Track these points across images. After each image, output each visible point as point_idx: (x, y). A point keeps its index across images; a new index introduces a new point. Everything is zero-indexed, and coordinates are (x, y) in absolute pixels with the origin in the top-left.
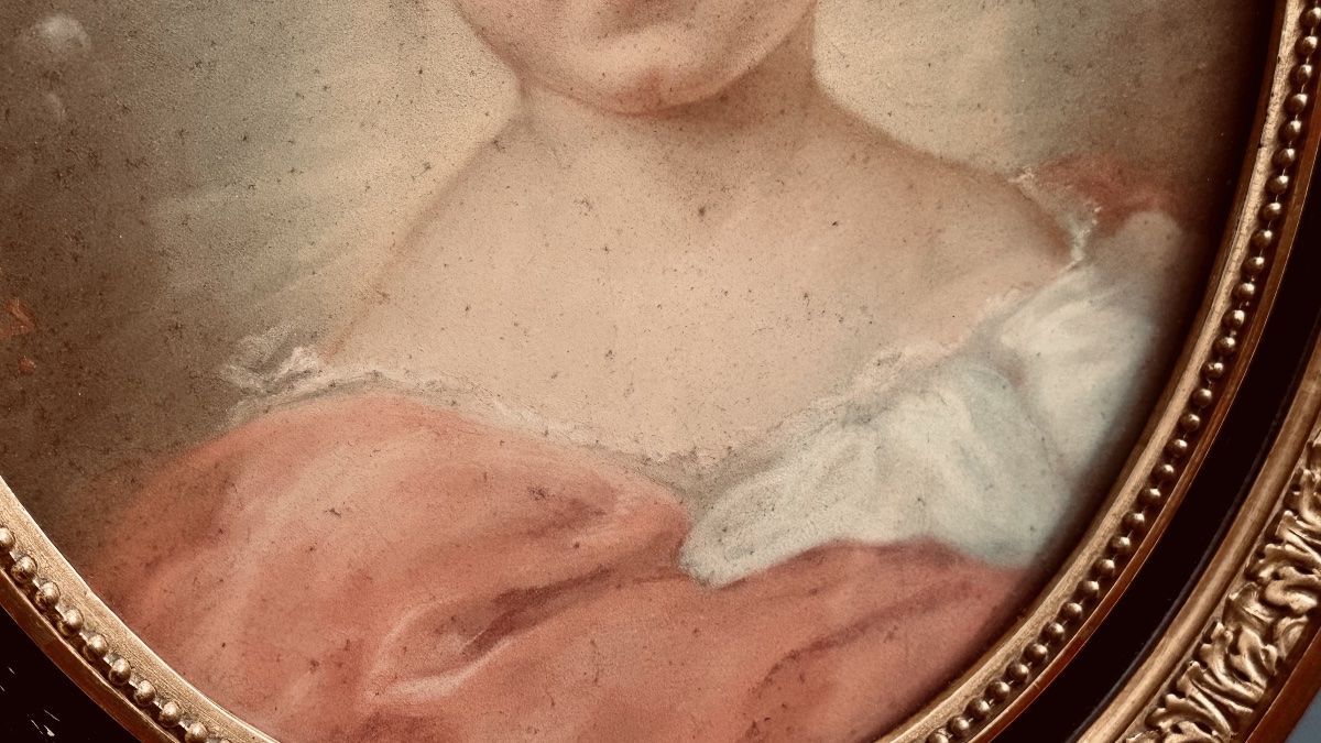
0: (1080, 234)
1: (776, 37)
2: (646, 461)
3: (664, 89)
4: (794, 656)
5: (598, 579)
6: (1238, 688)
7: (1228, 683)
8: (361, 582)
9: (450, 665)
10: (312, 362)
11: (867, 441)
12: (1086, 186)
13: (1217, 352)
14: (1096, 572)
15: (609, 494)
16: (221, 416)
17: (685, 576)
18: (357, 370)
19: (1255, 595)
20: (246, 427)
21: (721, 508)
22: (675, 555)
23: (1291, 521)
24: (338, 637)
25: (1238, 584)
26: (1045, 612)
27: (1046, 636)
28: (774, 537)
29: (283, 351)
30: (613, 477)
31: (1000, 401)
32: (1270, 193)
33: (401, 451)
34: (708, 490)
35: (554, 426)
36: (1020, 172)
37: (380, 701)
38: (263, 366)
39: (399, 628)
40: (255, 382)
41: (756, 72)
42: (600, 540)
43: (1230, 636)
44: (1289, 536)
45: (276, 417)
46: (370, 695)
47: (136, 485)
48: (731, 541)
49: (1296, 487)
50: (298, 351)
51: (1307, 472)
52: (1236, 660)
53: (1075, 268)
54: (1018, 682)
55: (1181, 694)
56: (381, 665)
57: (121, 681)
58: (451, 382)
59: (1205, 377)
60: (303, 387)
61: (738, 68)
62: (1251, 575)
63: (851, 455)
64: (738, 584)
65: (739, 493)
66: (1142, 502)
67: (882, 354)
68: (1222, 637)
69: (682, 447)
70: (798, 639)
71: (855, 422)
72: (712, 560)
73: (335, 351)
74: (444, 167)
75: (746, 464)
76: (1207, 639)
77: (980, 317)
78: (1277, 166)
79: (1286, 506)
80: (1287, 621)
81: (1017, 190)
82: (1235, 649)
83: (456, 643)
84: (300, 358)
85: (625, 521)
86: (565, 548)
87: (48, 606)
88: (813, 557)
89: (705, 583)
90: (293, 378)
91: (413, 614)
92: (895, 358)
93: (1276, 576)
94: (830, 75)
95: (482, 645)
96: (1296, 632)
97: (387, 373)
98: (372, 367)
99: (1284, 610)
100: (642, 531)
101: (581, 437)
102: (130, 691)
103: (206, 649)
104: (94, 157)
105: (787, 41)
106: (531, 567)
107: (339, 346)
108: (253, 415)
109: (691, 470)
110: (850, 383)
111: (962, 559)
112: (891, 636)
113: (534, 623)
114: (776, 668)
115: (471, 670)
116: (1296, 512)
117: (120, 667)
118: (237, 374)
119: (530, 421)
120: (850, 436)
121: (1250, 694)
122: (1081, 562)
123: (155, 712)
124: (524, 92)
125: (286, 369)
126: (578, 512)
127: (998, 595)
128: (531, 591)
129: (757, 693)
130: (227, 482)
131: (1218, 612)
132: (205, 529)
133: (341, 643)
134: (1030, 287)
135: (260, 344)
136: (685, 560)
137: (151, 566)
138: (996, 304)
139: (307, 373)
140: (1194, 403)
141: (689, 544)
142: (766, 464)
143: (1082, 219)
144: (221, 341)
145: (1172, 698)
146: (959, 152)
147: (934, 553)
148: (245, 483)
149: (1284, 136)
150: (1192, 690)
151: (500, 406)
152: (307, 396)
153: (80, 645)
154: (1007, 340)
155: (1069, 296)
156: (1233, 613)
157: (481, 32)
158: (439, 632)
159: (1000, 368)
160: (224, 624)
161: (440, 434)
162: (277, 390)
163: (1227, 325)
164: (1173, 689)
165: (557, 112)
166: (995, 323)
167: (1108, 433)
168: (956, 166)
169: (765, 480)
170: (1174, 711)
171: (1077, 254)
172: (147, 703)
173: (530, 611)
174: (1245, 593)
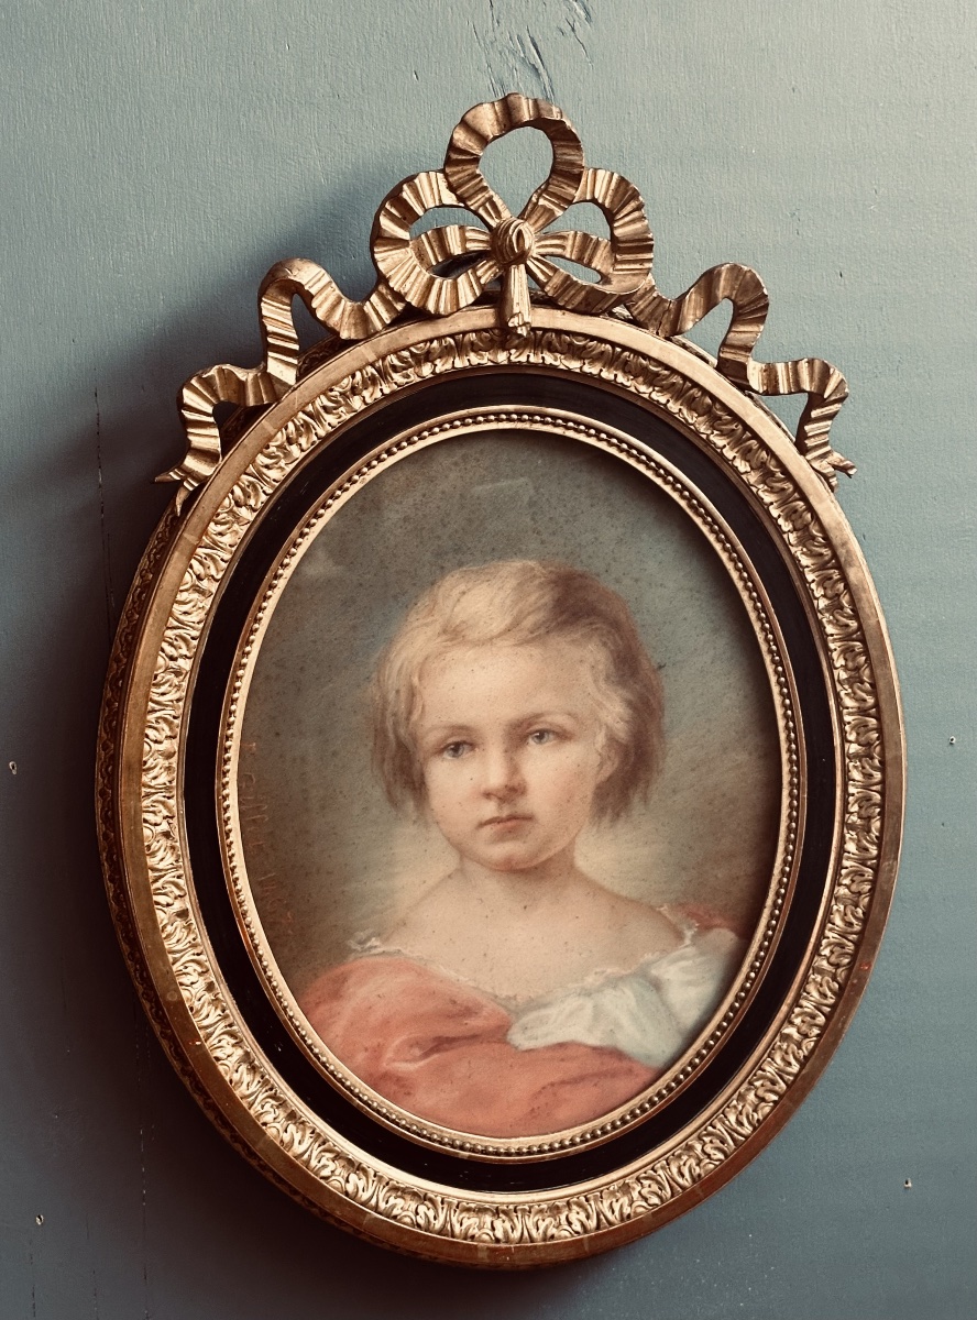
0: (689, 934)
1: (559, 848)
2: (496, 997)
3: (513, 863)
4: (552, 1085)
5: (473, 1038)
6: (739, 1129)
7: (735, 1126)
8: (386, 1022)
9: (414, 1060)
10: (378, 943)
11: (589, 1004)
12: (691, 915)
13: (743, 988)
14: (683, 1071)
15: (481, 1007)
16: (345, 957)
17: (508, 1043)
18: (392, 948)
19: (753, 1092)
20: (352, 963)
21: (524, 1020)
22: (505, 1035)
23: (769, 1062)
24: (375, 1041)
25: (745, 1085)
26: (660, 1084)
27: (659, 1094)
28: (547, 1035)
29: (369, 939)
30: (484, 1002)
31: (651, 996)
32: (768, 927)
33: (406, 978)
34: (520, 1012)
35: (461, 978)
36: (662, 906)
37: (388, 1067)
38: (362, 943)
39: (397, 1042)
40: (359, 948)
41: (550, 860)
42: (475, 1023)
43: (740, 1108)
44: (768, 1068)
45: (364, 960)
46: (384, 1064)
47: (316, 976)
48: (529, 1033)
49: (773, 1049)
50: (373, 939)
51: (779, 1043)
52: (740, 1117)
53: (687, 946)
54: (643, 1110)
55: (714, 1127)
56: (389, 1054)
57: (303, 1037)
58: (425, 958)
59: (737, 998)
60: (374, 951)
61: (543, 857)
62: (751, 1083)
63: (581, 1008)
64: (530, 1051)
65: (533, 1015)
66: (706, 1046)
67: (598, 970)
68: (735, 1107)
69: (511, 994)
70: (556, 1077)
71: (585, 995)
72: (520, 1039)
73: (386, 941)
74: (431, 882)
75: (536, 1004)
76: (728, 1107)
77: (642, 960)
78: (772, 916)
79: (769, 1057)
80: (763, 1104)
81: (660, 913)
82: (741, 1113)
83: (417, 1052)
84: (374, 942)
85: (485, 1018)
86: (462, 1025)
87: (285, 1008)
88: (561, 1045)
89: (516, 1048)
90: (371, 948)
91: (404, 1037)
92: (603, 972)
93: (762, 1085)
94: (581, 863)
95: (426, 1055)
96: (767, 1110)
97: (403, 951)
98: (398, 948)
99: (763, 1100)
100: (493, 1023)
101: (472, 984)
102: (305, 1041)
103: (332, 1035)
104: (318, 870)
105: (563, 850)
106: (450, 1029)
107: (387, 939)
108: (356, 959)
109: (514, 1002)
110: (582, 979)
111: (630, 1058)
112: (596, 1085)
113: (447, 1050)
114: (544, 1088)
115: (422, 1063)
116: (773, 1059)
117: (304, 1033)
118: (353, 944)
119: (452, 974)
120: (581, 1000)
121: (743, 1132)
122: (678, 1067)
123: (312, 1050)
124: (461, 859)
125: (369, 944)
126: (468, 1012)
127: (647, 1077)
128: (447, 1038)
129: (536, 1096)
130: (345, 980)
131: (735, 1096)
132: (336, 995)
133: (376, 1044)
134: (664, 952)
135: (361, 935)
136: (509, 1037)
137: (318, 1004)
138: (648, 957)
139: (376, 947)
140: (732, 1008)
141: (510, 1032)
142: (545, 1006)
143: (690, 928)
144: (349, 933)
145: (710, 1128)
146: (634, 895)
147: (616, 1054)
148: (351, 981)
149: (775, 905)
150: (719, 1126)
151: (441, 967)
152: (375, 955)
153: (292, 1023)
154: (654, 972)
155: (682, 958)
156: (742, 1098)
157: (448, 839)
158: (411, 1046)
159: (651, 983)
160: (338, 1029)
161: (419, 974)
162: (365, 951)
163: (748, 978)
164: (711, 1125)
165: (471, 867)
166: (649, 964)
167: (701, 1017)
168: (632, 901)
169: (543, 1012)
170: (709, 1134)
171: (687, 942)
172: (309, 1046)
173: (446, 1045)
174: (748, 1090)
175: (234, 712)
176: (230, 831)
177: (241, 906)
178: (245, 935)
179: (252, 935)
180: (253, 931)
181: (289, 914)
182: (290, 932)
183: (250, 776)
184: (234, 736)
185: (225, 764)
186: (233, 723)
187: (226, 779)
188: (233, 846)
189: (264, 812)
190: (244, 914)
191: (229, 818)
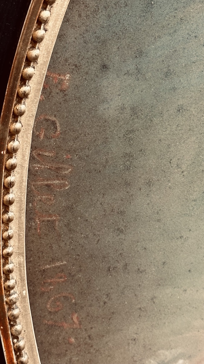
29: (175, 360)
50: (181, 361)
135: (166, 354)
175: (46, 22)
176: (11, 203)
177: (10, 309)
178: (9, 352)
179: (19, 350)
180: (21, 344)
181: (75, 318)
182: (73, 340)
183: (54, 123)
184: (39, 60)
185: (19, 102)
186: (41, 39)
187: (17, 126)
188: (11, 224)
189: (64, 177)
190: (14, 319)
191: (11, 184)
